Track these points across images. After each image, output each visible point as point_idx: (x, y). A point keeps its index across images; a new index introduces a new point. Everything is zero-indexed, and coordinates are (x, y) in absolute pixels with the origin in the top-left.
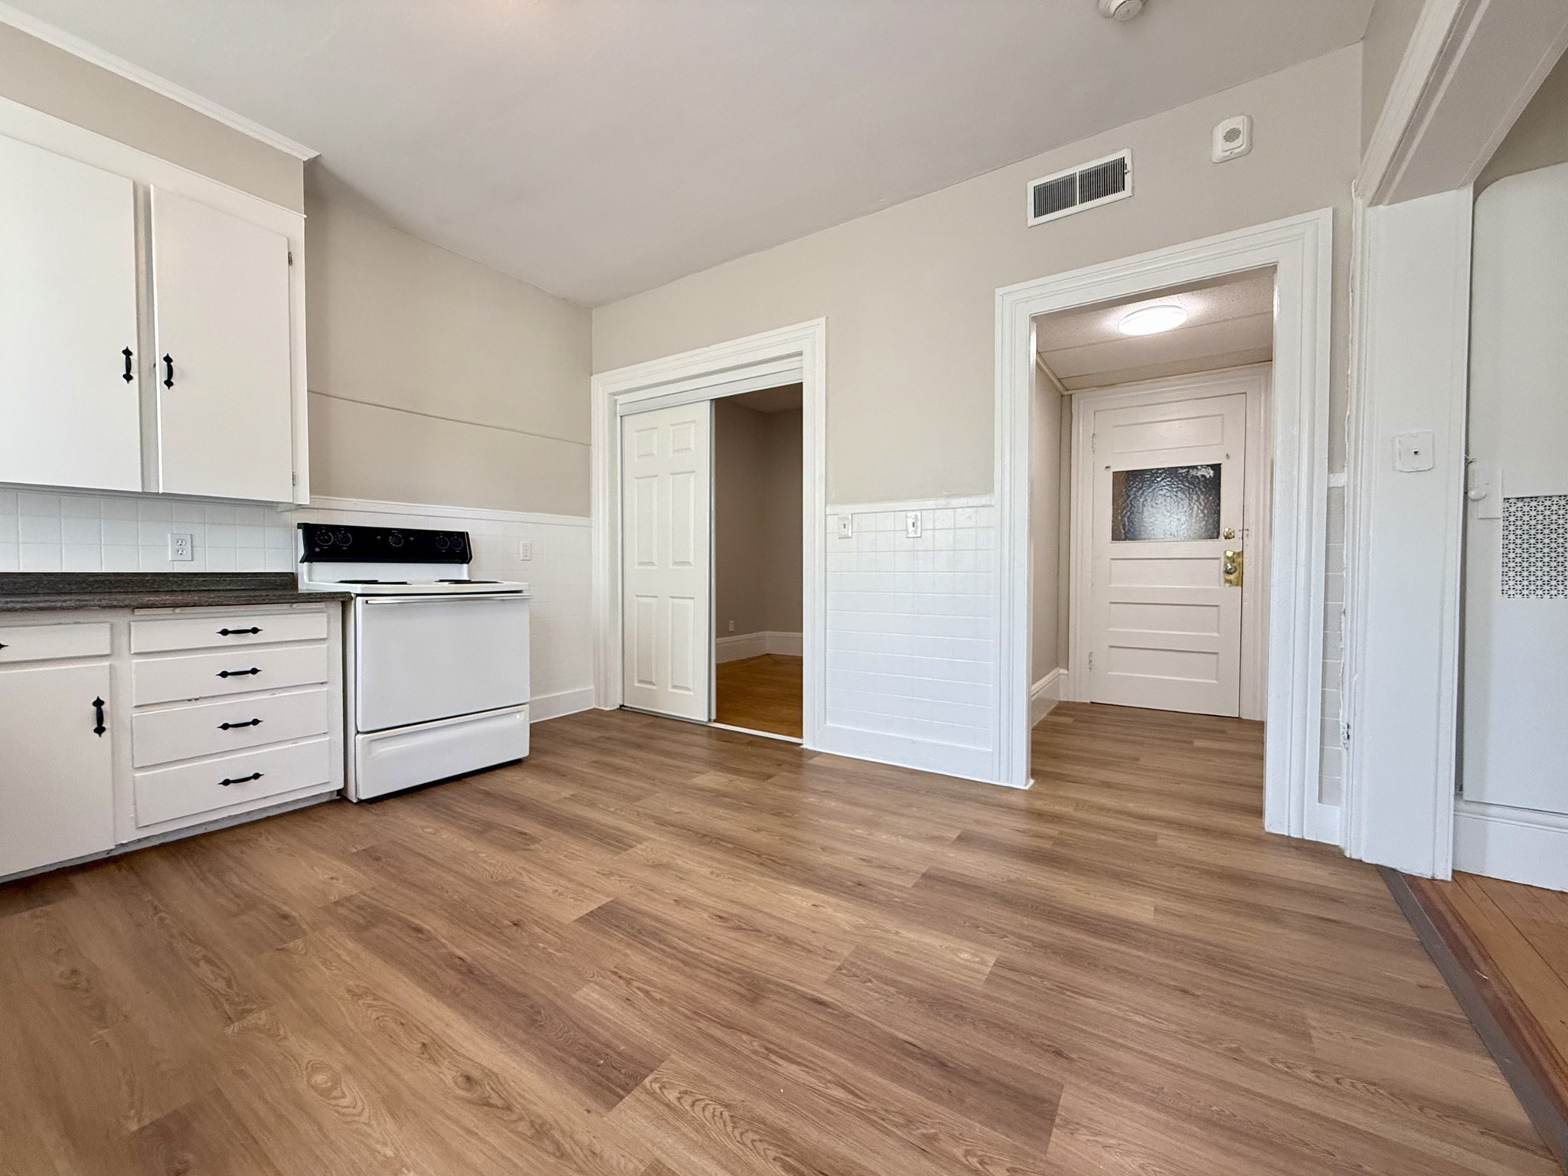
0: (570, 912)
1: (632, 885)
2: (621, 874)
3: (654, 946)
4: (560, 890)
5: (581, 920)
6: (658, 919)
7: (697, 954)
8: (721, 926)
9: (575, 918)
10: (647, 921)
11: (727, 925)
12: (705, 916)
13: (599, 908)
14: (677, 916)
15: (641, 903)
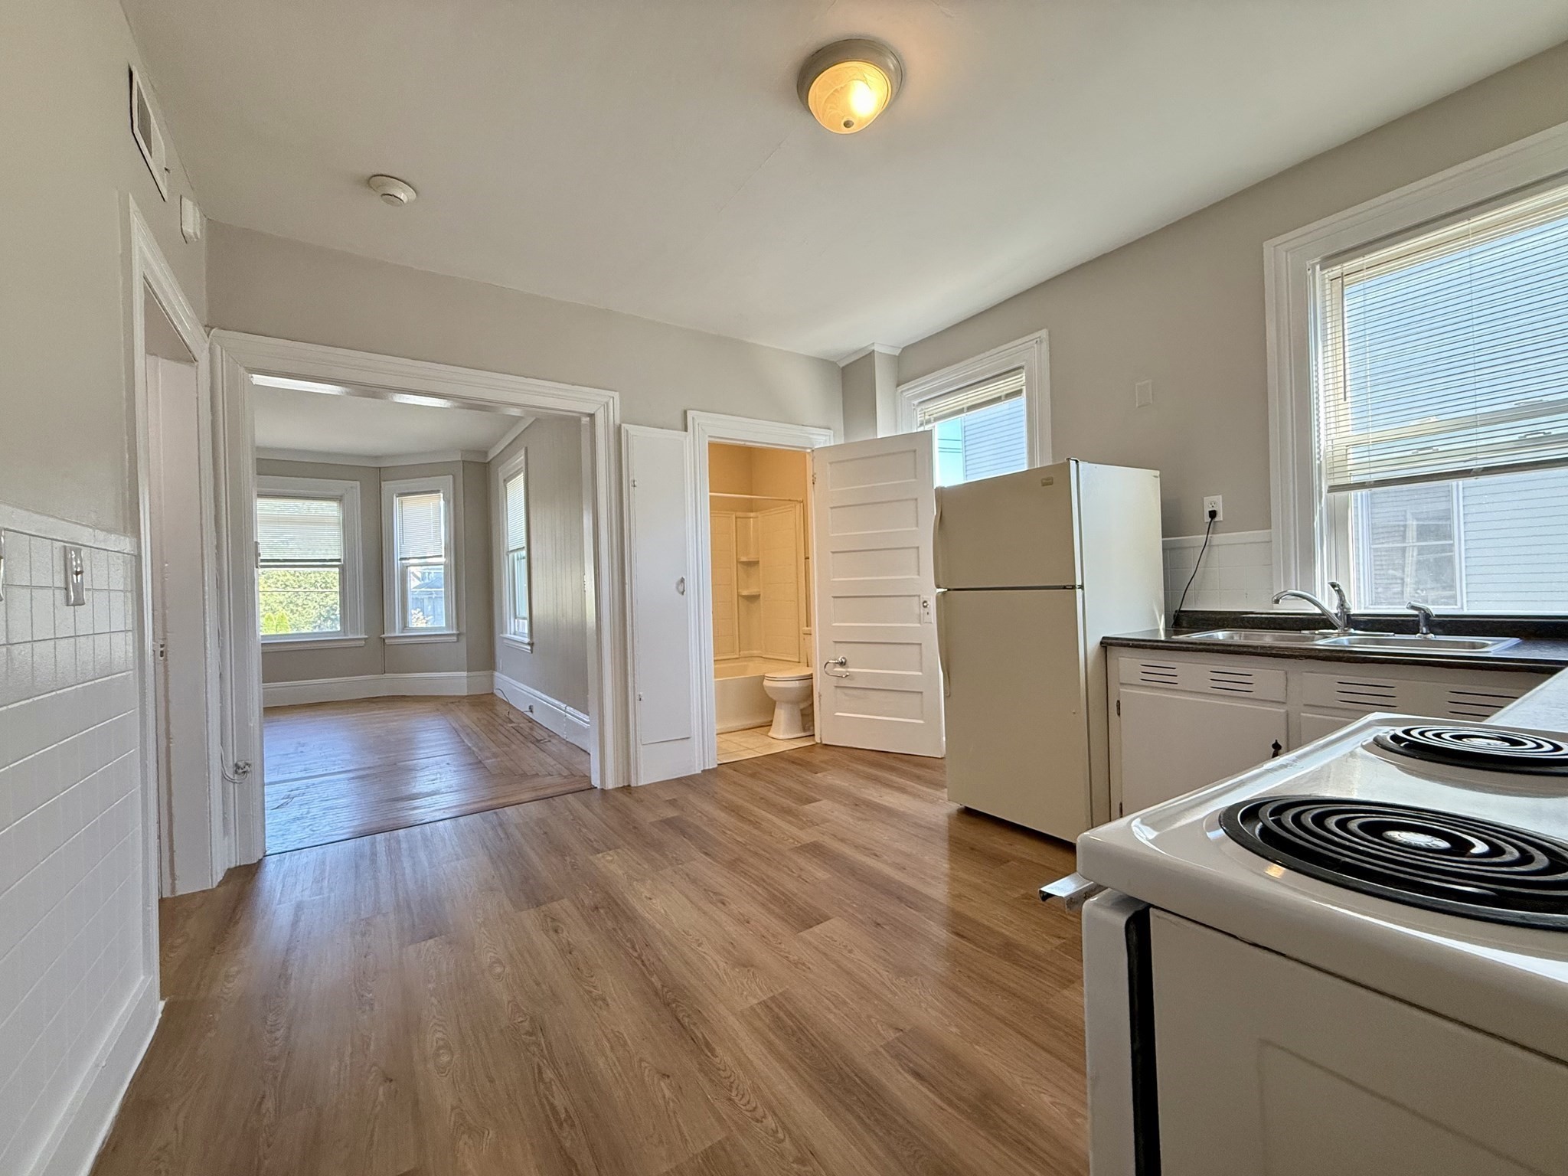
0: (835, 928)
1: (779, 946)
2: (785, 961)
3: (779, 893)
4: (845, 952)
5: (827, 918)
6: (769, 910)
7: (754, 884)
8: (727, 897)
9: (830, 921)
10: (777, 910)
11: (722, 897)
12: (733, 907)
13: (811, 927)
14: (753, 910)
15: (776, 925)
